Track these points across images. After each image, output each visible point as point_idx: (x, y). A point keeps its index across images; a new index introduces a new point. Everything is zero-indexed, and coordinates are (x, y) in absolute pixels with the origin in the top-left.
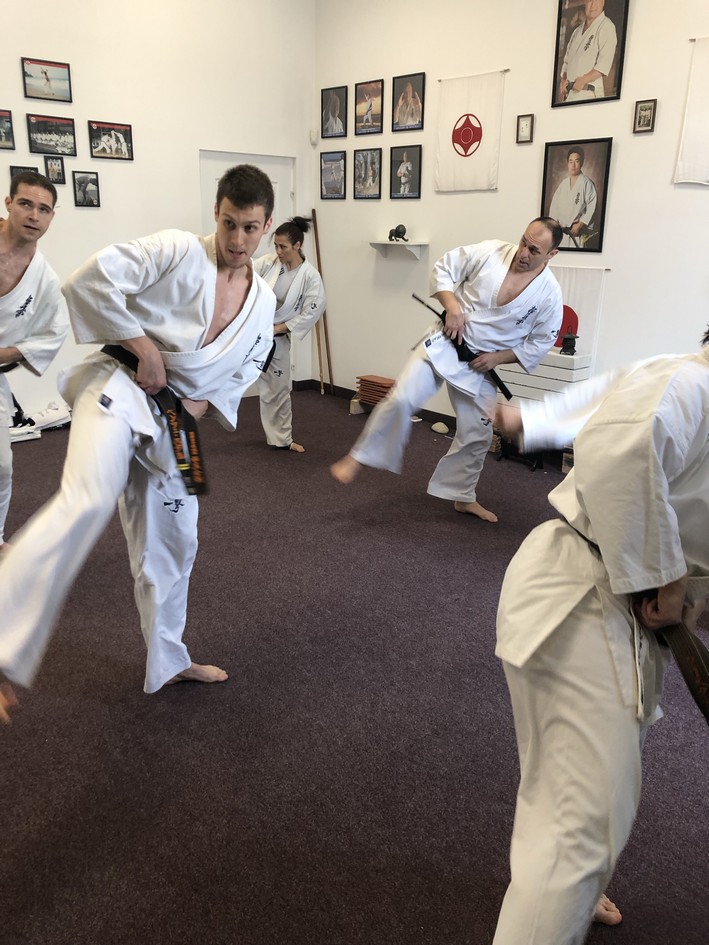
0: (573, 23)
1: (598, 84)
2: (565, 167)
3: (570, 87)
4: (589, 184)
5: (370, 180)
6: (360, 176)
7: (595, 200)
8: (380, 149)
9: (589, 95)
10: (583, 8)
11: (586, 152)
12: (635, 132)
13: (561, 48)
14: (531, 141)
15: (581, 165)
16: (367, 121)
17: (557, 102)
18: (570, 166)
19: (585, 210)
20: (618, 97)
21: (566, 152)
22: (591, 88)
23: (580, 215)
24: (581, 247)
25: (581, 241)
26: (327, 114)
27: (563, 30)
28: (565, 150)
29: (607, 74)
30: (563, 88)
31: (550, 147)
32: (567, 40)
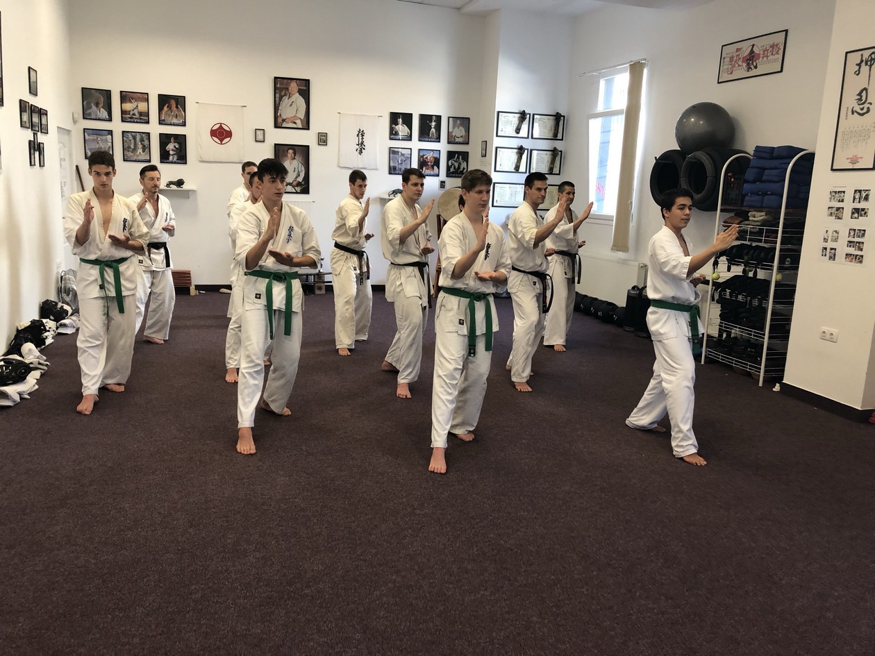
0: (283, 93)
1: (299, 122)
2: (286, 156)
3: (284, 120)
4: (300, 164)
5: (140, 151)
6: (129, 147)
7: (304, 172)
8: (149, 133)
9: (294, 126)
10: (287, 89)
11: (297, 150)
12: (319, 144)
13: (277, 103)
14: (264, 141)
15: (295, 155)
16: (133, 114)
17: (276, 126)
18: (289, 155)
19: (299, 175)
20: (308, 129)
21: (286, 149)
22: (295, 123)
23: (297, 177)
24: (299, 191)
25: (298, 189)
26: (89, 104)
27: (277, 95)
28: (286, 148)
29: (302, 118)
30: (280, 120)
31: (277, 146)
32: (280, 100)
